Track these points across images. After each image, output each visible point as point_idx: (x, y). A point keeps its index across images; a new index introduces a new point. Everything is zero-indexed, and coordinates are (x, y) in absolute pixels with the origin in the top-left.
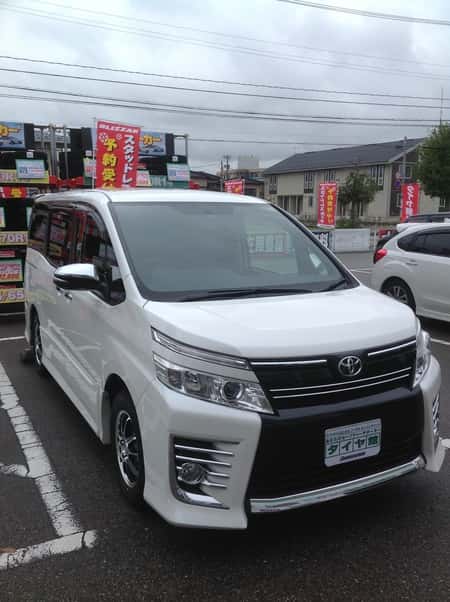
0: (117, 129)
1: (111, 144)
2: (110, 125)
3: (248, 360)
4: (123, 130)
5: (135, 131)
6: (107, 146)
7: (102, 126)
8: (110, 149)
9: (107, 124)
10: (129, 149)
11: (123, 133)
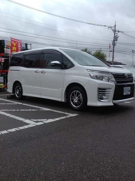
0: (16, 40)
1: (15, 44)
2: (14, 39)
3: (112, 73)
4: (17, 41)
5: (20, 42)
6: (14, 45)
7: (12, 39)
8: (14, 46)
9: (13, 39)
10: (19, 46)
11: (18, 42)
